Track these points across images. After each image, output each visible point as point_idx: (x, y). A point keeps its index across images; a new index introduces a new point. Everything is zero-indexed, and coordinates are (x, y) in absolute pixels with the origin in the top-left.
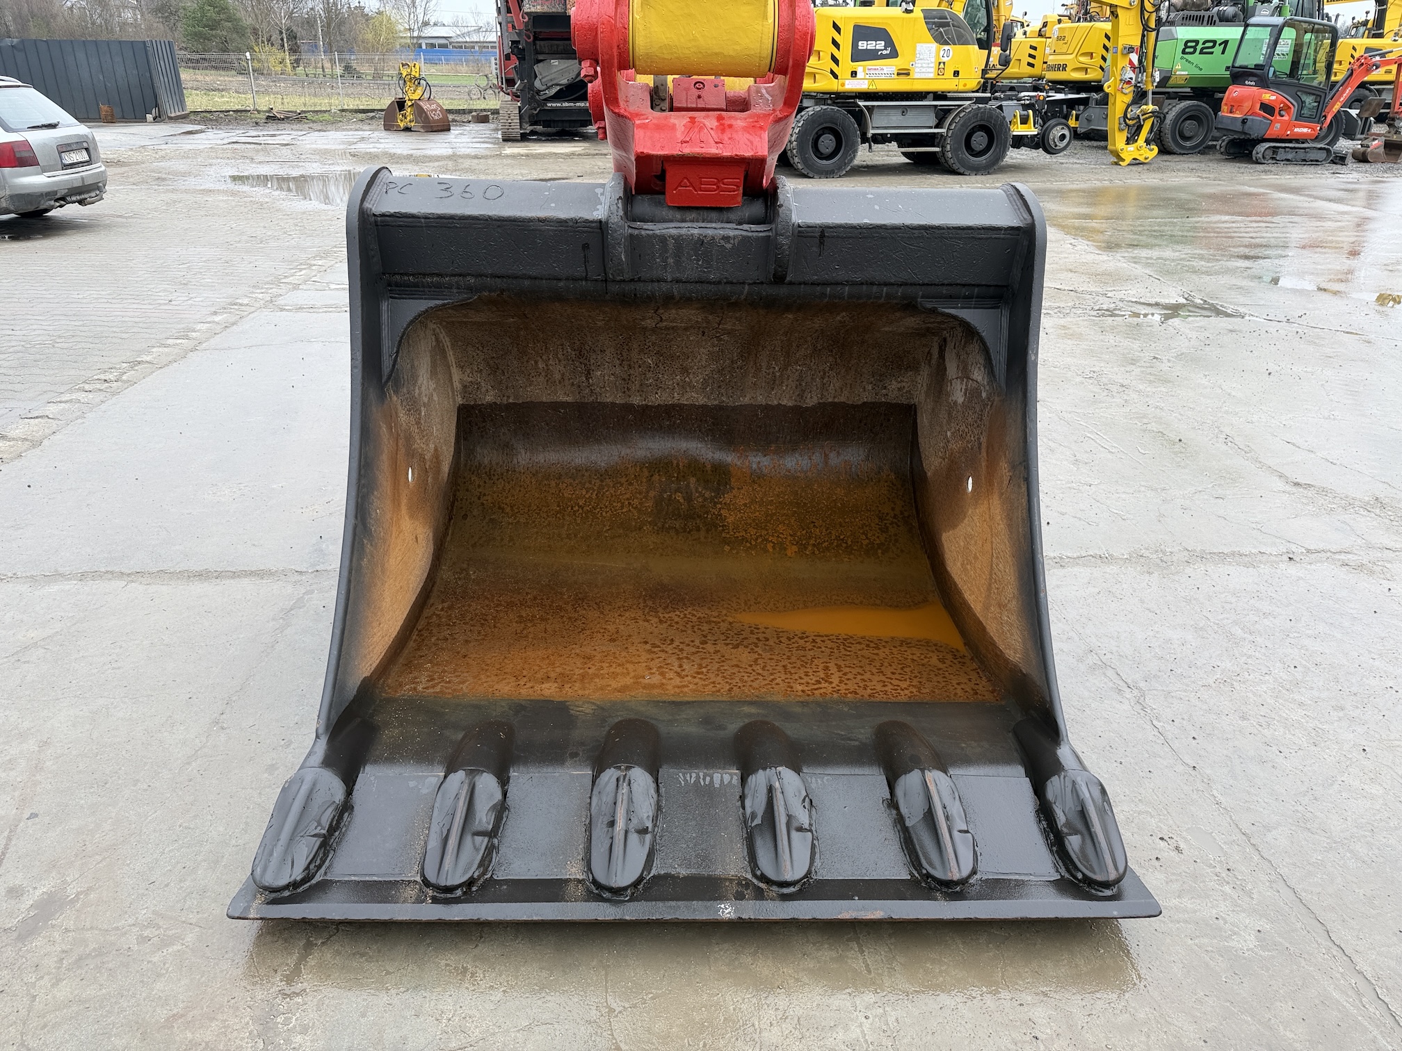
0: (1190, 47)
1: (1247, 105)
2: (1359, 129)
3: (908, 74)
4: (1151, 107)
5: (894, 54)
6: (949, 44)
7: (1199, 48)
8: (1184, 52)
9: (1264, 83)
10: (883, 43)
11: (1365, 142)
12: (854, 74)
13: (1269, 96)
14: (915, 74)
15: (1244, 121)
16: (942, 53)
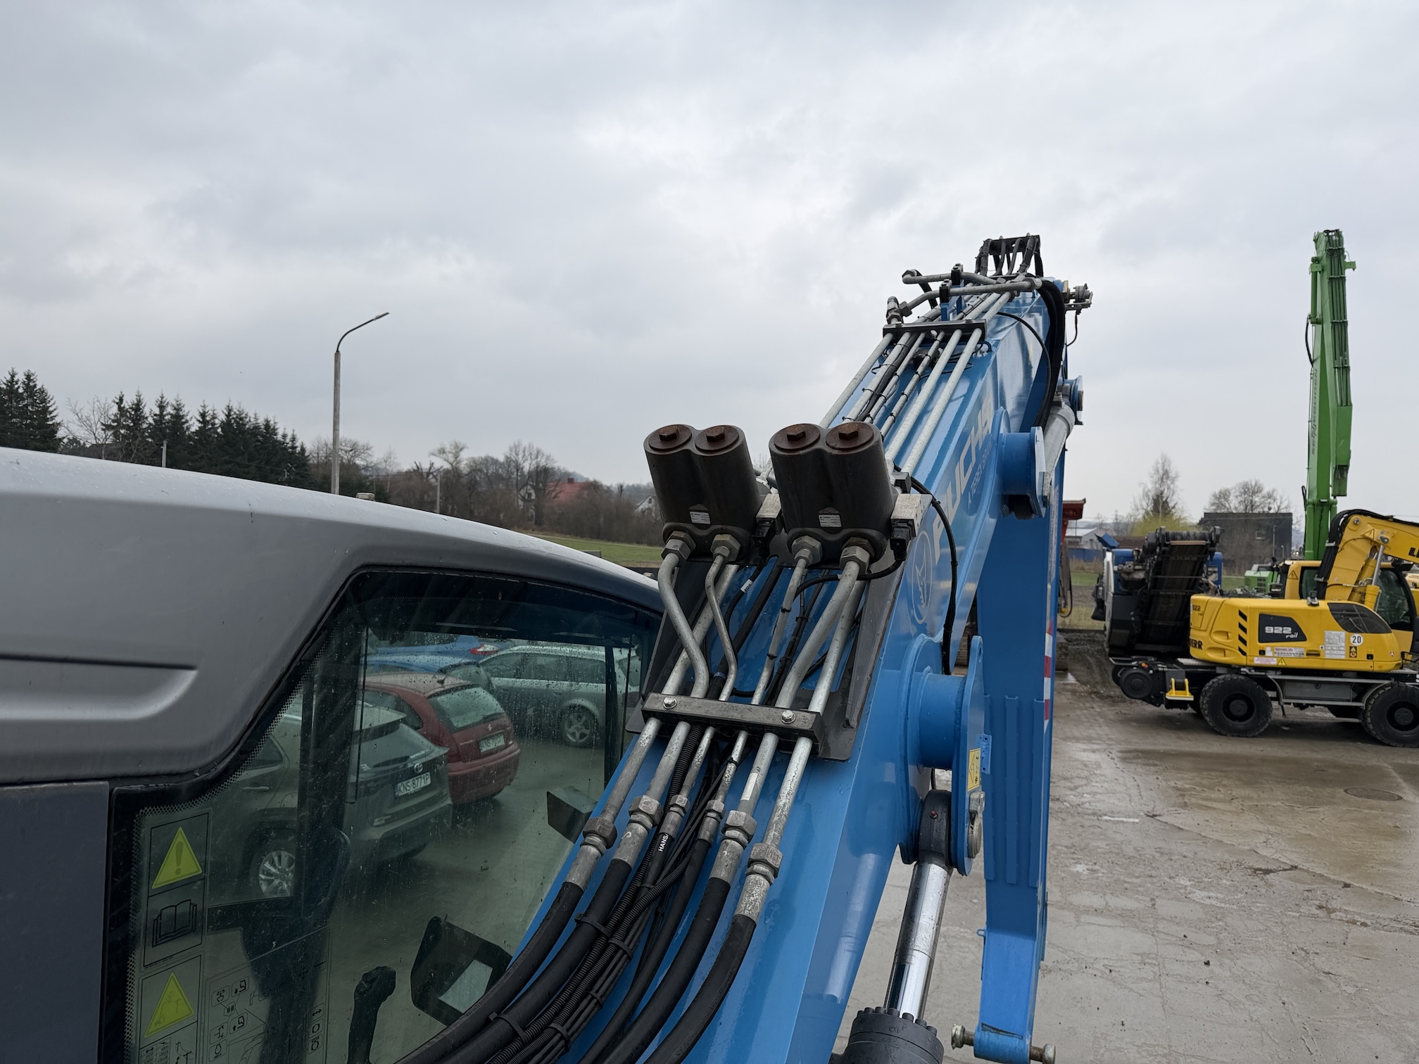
3: (1319, 655)
5: (1302, 638)
6: (1359, 632)
10: (1290, 629)
12: (1262, 653)
14: (1327, 654)
16: (1352, 639)
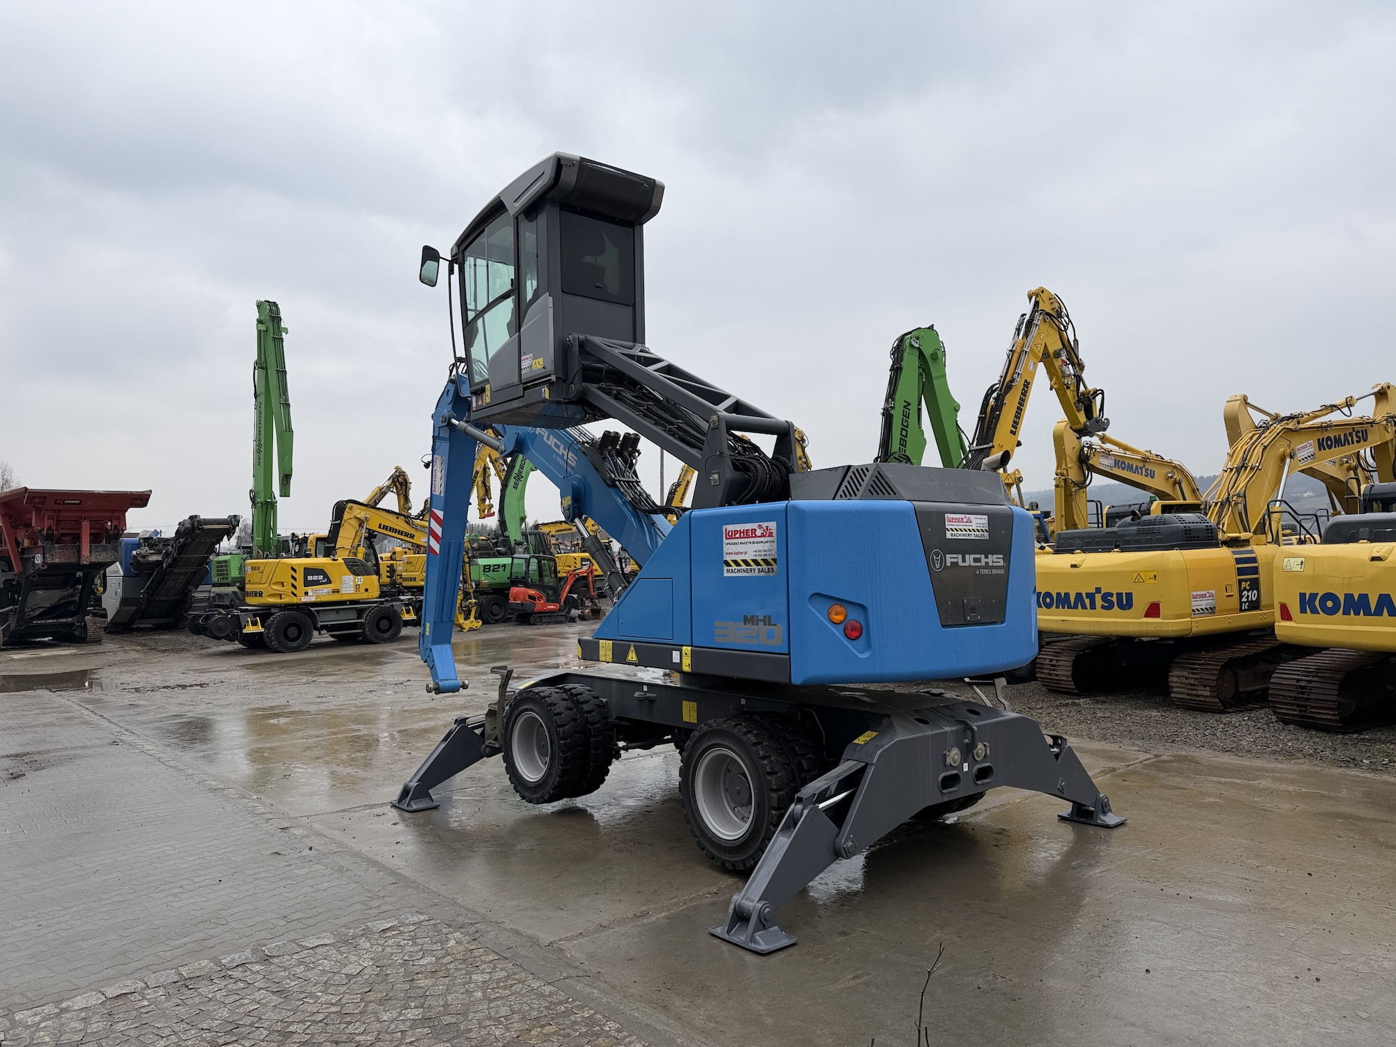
0: (487, 568)
1: (522, 596)
2: (580, 604)
3: (339, 592)
4: (474, 601)
5: (329, 582)
6: (360, 575)
7: (492, 568)
8: (484, 571)
9: (527, 585)
10: (322, 576)
11: (582, 611)
12: (306, 593)
13: (532, 592)
14: (343, 591)
15: (522, 604)
16: (357, 580)
